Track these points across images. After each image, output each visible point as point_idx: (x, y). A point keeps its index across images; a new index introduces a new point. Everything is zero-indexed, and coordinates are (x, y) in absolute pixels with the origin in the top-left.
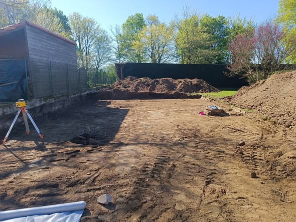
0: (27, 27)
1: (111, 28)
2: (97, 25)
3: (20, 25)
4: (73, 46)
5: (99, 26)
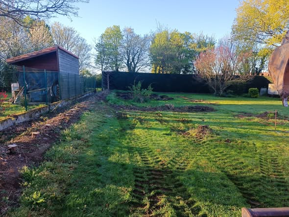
0: (59, 50)
1: (94, 40)
2: (77, 34)
3: (54, 48)
4: (77, 59)
5: (79, 35)
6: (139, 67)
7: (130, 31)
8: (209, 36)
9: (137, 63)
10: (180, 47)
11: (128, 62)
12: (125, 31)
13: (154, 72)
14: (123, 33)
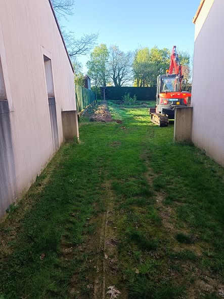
6: (123, 81)
7: (115, 49)
8: (184, 51)
9: (122, 77)
10: (159, 62)
11: (114, 77)
12: (111, 48)
13: (136, 86)
14: (109, 50)
